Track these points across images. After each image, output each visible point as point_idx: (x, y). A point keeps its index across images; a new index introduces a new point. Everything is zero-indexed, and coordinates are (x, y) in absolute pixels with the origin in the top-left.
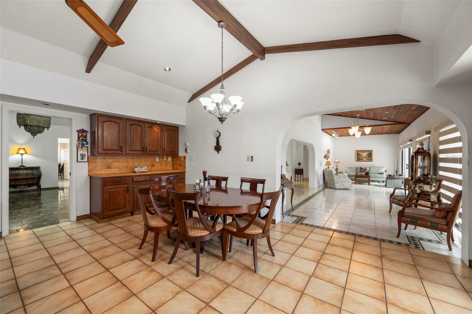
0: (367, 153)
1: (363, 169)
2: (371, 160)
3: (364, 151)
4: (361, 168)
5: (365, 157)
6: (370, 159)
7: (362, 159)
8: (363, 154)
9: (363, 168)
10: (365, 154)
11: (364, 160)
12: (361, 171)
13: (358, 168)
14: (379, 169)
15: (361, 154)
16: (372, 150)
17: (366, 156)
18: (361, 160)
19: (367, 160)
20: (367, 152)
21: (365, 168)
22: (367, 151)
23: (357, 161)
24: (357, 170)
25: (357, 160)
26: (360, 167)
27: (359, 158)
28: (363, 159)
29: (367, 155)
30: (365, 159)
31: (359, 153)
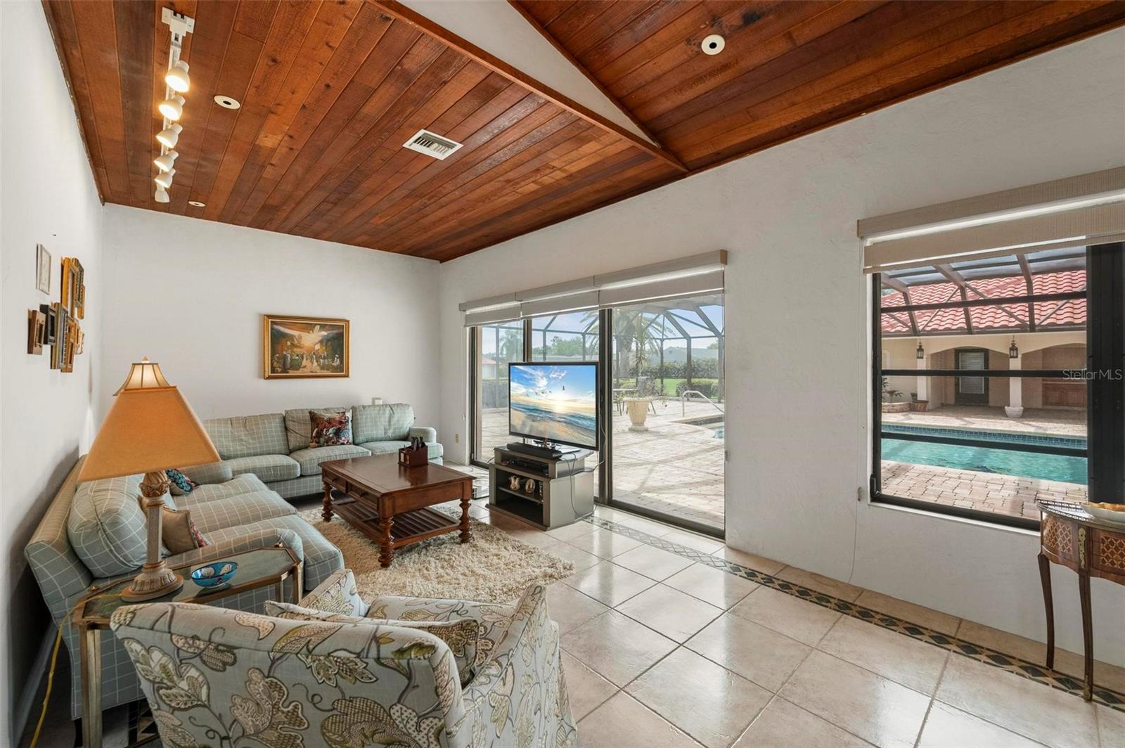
0: (324, 333)
1: (330, 422)
2: (341, 370)
3: (307, 323)
4: (314, 418)
5: (313, 355)
6: (337, 362)
7: (296, 366)
8: (304, 335)
9: (327, 416)
10: (311, 339)
11: (306, 372)
12: (319, 434)
13: (299, 422)
14: (398, 413)
15: (291, 337)
16: (348, 321)
17: (317, 347)
18: (291, 373)
19: (322, 368)
20: (323, 327)
21: (337, 417)
22: (324, 323)
23: (269, 378)
24: (286, 429)
25: (273, 370)
26: (310, 413)
27: (285, 357)
28: (304, 362)
29: (321, 342)
30: (315, 364)
31: (282, 329)
